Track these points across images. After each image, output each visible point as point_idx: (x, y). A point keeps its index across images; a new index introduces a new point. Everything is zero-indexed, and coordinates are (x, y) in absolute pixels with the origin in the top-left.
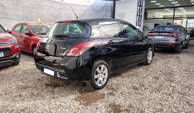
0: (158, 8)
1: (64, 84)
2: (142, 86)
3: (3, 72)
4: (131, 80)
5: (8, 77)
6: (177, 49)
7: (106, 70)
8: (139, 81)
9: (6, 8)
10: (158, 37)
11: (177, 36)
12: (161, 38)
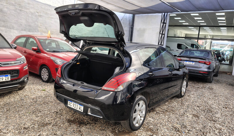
0: (181, 26)
1: (90, 120)
2: (184, 128)
3: (6, 99)
4: (168, 118)
5: (15, 107)
6: (209, 77)
7: (144, 106)
8: (178, 120)
9: (5, 14)
10: (188, 63)
11: (210, 63)
12: (191, 64)
